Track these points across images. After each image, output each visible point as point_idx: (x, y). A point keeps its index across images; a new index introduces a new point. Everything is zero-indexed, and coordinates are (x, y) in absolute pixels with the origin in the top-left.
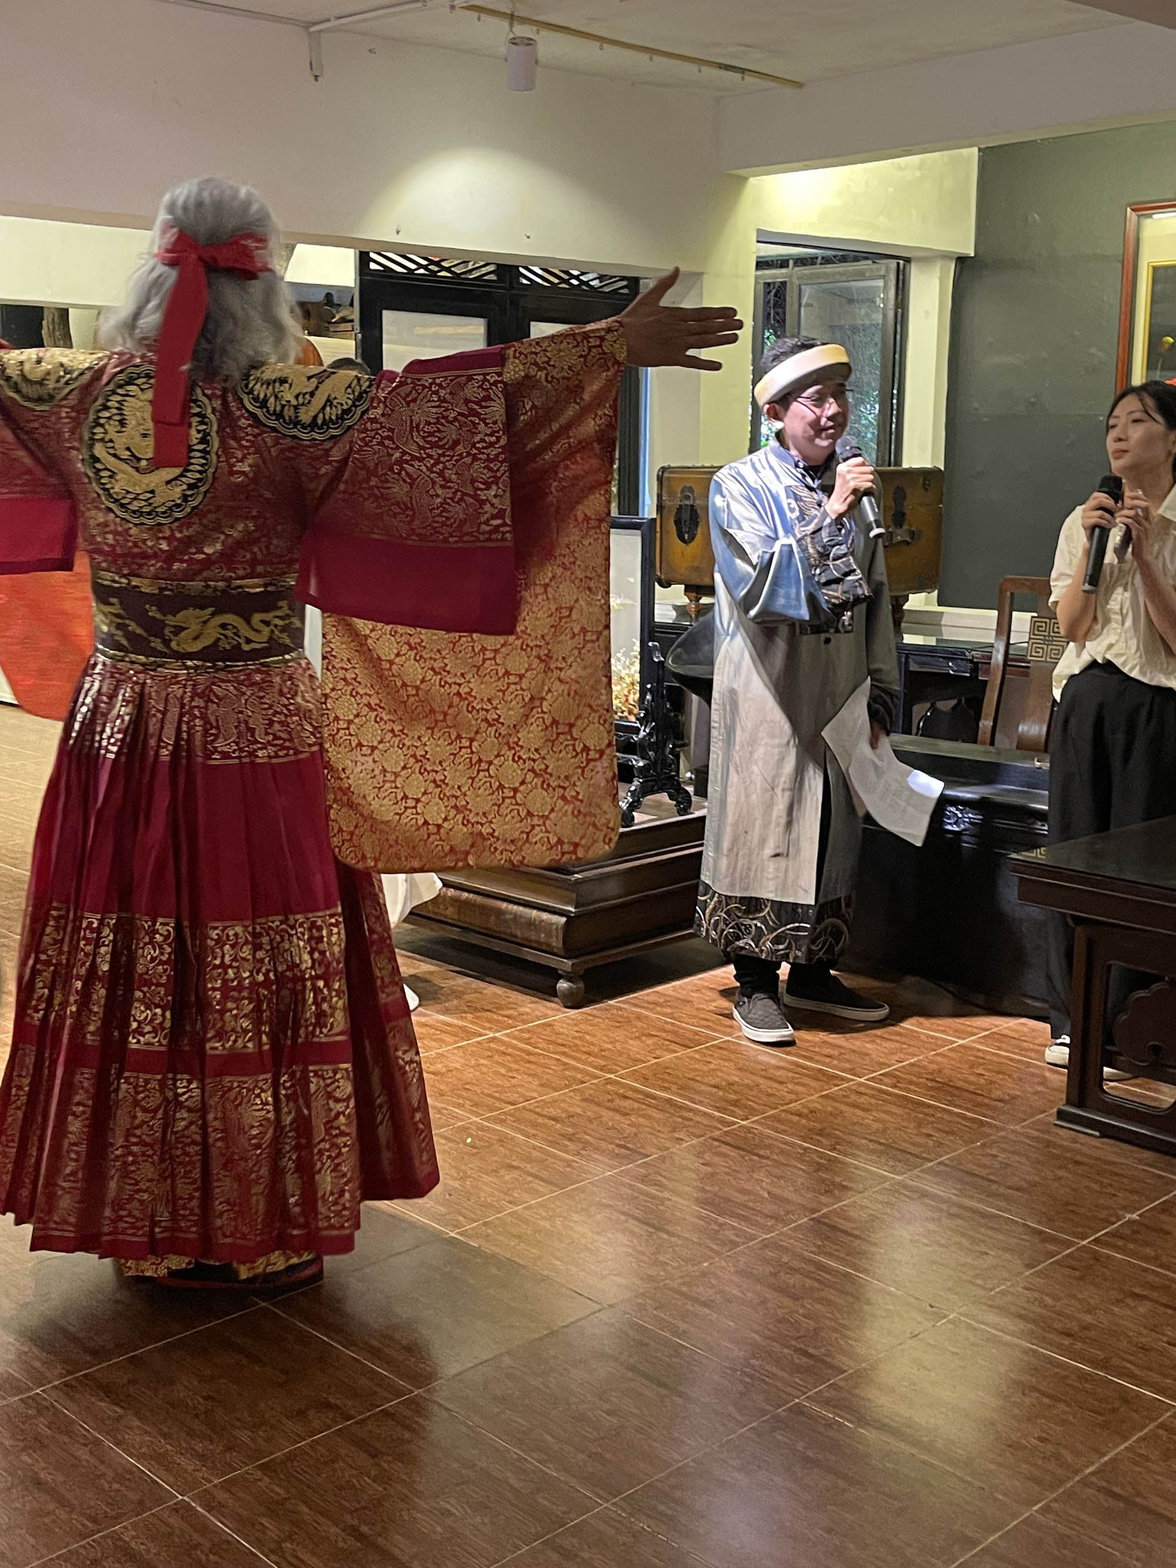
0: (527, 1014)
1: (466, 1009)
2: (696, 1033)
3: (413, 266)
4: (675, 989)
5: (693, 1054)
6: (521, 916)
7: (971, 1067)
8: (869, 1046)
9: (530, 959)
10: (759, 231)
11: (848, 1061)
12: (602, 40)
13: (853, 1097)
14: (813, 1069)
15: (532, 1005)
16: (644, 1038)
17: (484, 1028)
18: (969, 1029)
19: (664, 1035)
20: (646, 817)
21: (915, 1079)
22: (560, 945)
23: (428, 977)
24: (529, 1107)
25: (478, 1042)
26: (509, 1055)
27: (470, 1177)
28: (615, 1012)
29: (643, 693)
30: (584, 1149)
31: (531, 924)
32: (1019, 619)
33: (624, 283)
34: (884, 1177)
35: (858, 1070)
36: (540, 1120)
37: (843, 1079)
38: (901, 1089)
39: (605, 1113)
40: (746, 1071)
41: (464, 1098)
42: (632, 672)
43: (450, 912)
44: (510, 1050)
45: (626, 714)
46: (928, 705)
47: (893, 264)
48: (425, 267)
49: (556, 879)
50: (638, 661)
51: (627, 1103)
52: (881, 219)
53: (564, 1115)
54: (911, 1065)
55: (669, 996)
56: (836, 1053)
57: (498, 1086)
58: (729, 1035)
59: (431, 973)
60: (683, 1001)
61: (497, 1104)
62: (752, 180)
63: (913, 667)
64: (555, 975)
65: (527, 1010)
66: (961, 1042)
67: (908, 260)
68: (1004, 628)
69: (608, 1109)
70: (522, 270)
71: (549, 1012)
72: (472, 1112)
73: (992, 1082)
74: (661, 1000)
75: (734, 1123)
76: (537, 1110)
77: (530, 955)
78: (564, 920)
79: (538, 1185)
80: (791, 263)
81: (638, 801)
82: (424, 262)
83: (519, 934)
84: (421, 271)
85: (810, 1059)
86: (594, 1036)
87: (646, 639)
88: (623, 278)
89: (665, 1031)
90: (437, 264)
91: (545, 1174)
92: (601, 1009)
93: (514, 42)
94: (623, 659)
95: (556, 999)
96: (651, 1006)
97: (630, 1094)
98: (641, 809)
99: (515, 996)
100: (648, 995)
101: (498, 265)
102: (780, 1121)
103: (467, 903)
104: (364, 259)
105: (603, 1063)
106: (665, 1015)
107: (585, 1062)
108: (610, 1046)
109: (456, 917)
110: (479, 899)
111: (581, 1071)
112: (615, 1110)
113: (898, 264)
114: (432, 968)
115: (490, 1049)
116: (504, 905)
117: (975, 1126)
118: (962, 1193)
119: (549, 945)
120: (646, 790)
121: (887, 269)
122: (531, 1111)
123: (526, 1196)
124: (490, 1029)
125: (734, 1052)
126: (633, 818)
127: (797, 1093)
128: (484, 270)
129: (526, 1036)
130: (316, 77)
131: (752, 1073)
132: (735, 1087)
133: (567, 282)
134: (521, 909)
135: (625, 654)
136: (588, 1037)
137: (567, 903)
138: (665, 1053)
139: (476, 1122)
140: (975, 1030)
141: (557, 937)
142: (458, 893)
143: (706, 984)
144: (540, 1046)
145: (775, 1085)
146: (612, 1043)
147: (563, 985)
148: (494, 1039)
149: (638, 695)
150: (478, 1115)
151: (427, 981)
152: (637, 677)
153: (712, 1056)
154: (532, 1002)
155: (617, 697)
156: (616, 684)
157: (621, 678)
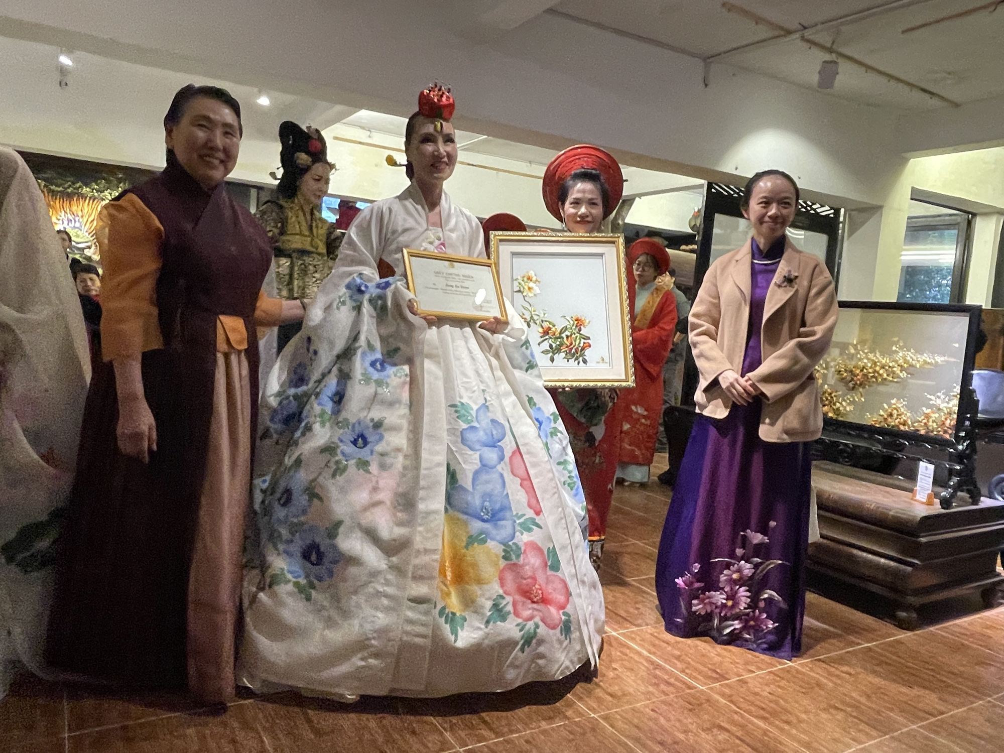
0: (879, 630)
3: (732, 193)
4: (969, 624)
6: (868, 561)
10: (913, 188)
12: (868, 68)
25: (861, 650)
28: (940, 637)
29: (960, 419)
31: (878, 566)
42: (950, 405)
45: (941, 433)
47: (966, 217)
50: (957, 399)
60: (984, 635)
62: (912, 160)
65: (876, 627)
67: (974, 215)
72: (905, 718)
77: (874, 588)
78: (909, 569)
82: (737, 191)
84: (736, 195)
86: (943, 657)
87: (967, 384)
92: (928, 634)
93: (826, 62)
94: (943, 397)
96: (964, 637)
104: (710, 186)
106: (982, 646)
113: (969, 218)
116: (855, 552)
119: (895, 584)
120: (960, 485)
122: (952, 725)
124: (861, 639)
126: (952, 503)
129: (891, 649)
130: (706, 85)
134: (871, 556)
135: (945, 394)
137: (914, 558)
139: (916, 730)
144: (909, 660)
147: (901, 613)
148: (869, 649)
149: (954, 422)
150: (912, 722)
152: (956, 409)
155: (934, 421)
156: (933, 413)
157: (939, 409)
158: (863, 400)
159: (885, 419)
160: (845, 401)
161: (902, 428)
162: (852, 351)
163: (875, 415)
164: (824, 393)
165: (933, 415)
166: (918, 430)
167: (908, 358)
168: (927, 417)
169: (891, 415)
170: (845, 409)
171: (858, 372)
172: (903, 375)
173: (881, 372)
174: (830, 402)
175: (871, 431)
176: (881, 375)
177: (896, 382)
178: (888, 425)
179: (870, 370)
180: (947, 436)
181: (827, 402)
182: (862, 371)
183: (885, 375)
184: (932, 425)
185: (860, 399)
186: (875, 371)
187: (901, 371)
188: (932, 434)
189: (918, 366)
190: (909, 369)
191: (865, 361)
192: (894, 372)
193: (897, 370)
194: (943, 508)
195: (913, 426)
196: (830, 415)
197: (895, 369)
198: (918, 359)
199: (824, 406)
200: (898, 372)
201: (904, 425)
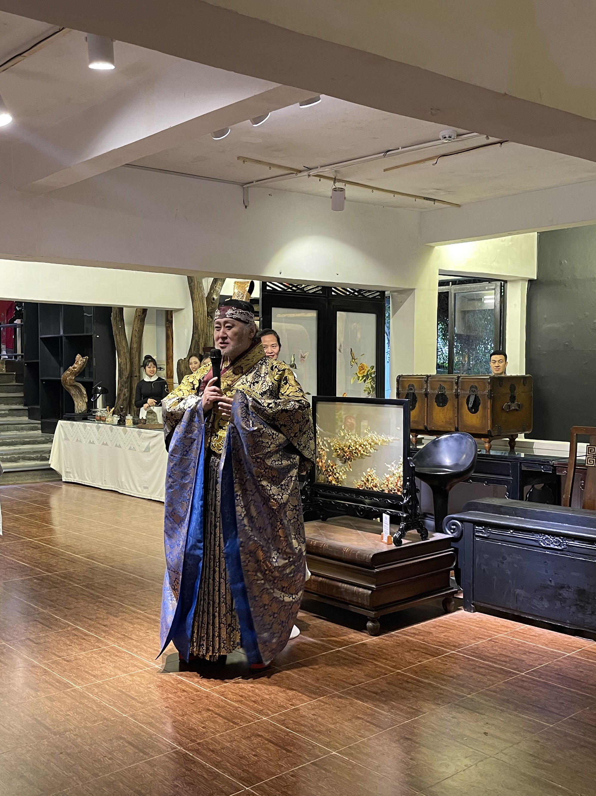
0: (353, 638)
1: (322, 635)
2: (437, 649)
3: (286, 288)
4: (423, 626)
5: (437, 660)
6: (348, 590)
7: (576, 667)
8: (523, 656)
9: (353, 611)
10: (440, 270)
11: (514, 664)
12: (373, 188)
13: (521, 683)
14: (497, 668)
15: (355, 634)
16: (412, 651)
17: (333, 645)
18: (571, 648)
19: (422, 650)
20: (407, 541)
21: (549, 673)
22: (368, 605)
23: (302, 619)
24: (361, 687)
25: (331, 653)
26: (347, 659)
27: (338, 722)
28: (395, 638)
29: (405, 481)
30: (392, 708)
31: (354, 593)
32: (580, 446)
33: (378, 294)
34: (544, 725)
35: (520, 669)
36: (368, 693)
37: (514, 673)
38: (543, 679)
39: (398, 689)
40: (465, 669)
41: (329, 682)
42: (399, 471)
43: (313, 587)
44: (347, 657)
45: (396, 491)
46: (531, 486)
47: (499, 283)
48: (291, 288)
49: (366, 572)
50: (402, 466)
51: (409, 685)
52: (495, 263)
53: (379, 691)
54: (546, 666)
55: (420, 630)
56: (507, 660)
57: (345, 675)
58: (454, 650)
59: (303, 617)
60: (428, 632)
61: (346, 685)
62: (436, 247)
63: (524, 468)
64: (366, 619)
65: (353, 637)
66: (568, 654)
67: (506, 282)
68: (573, 450)
69: (401, 688)
70: (333, 289)
71: (364, 638)
72: (334, 689)
73: (588, 676)
74: (417, 632)
75: (463, 697)
76: (366, 688)
77: (353, 609)
78: (370, 592)
79: (372, 727)
80: (451, 283)
81: (404, 534)
82: (291, 286)
83: (347, 598)
84: (289, 290)
85: (495, 663)
86: (387, 650)
87: (406, 456)
88: (378, 292)
89: (422, 648)
90: (296, 287)
91: (374, 721)
92: (388, 636)
93: (335, 190)
94: (395, 465)
95: (366, 631)
96: (413, 635)
97: (409, 680)
98: (405, 537)
99: (346, 629)
100: (410, 629)
101: (323, 287)
102: (486, 695)
103: (321, 582)
104: (264, 285)
105: (394, 664)
106: (420, 640)
107: (385, 664)
108: (396, 656)
109: (315, 589)
110: (327, 581)
111: (384, 668)
112: (404, 689)
113: (501, 283)
114: (304, 615)
115: (337, 656)
116: (340, 584)
117: (584, 698)
118: (584, 734)
119: (363, 604)
120: (407, 528)
121: (496, 285)
122: (363, 689)
123: (367, 733)
124: (336, 646)
125: (456, 659)
126: (402, 541)
127: (492, 681)
128: (317, 289)
129: (355, 650)
130: (246, 207)
131: (468, 670)
132: (461, 677)
133: (353, 293)
134: (349, 586)
135: (396, 463)
136: (384, 651)
137: (372, 584)
138: (424, 659)
139: (337, 694)
140: (574, 649)
141: (367, 600)
142: (317, 578)
143: (438, 624)
144: (362, 655)
145: (480, 676)
146: (396, 654)
147: (369, 624)
148: (339, 650)
149: (402, 482)
150: (337, 690)
151: (303, 621)
152: (402, 474)
153: (446, 661)
154: (356, 633)
155: (392, 483)
156: (391, 477)
157: (394, 474)
158: (351, 470)
159: (365, 483)
160: (341, 471)
161: (375, 489)
162: (342, 434)
163: (359, 481)
164: (328, 467)
165: (390, 479)
166: (383, 490)
167: (374, 438)
168: (388, 481)
169: (368, 480)
170: (342, 478)
171: (347, 449)
172: (372, 451)
173: (360, 449)
174: (333, 473)
175: (357, 492)
176: (360, 451)
177: (369, 456)
178: (367, 488)
179: (354, 448)
180: (399, 493)
181: (331, 473)
182: (349, 448)
183: (362, 452)
184: (391, 486)
185: (349, 470)
186: (356, 448)
187: (371, 448)
188: (392, 493)
189: (379, 444)
190: (374, 445)
191: (350, 441)
192: (367, 449)
193: (368, 447)
194: (396, 546)
195: (381, 488)
196: (333, 482)
197: (367, 447)
198: (379, 438)
199: (329, 476)
200: (369, 449)
201: (376, 487)
